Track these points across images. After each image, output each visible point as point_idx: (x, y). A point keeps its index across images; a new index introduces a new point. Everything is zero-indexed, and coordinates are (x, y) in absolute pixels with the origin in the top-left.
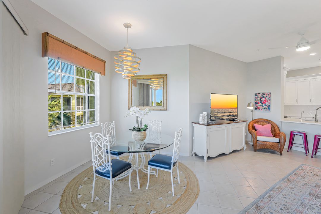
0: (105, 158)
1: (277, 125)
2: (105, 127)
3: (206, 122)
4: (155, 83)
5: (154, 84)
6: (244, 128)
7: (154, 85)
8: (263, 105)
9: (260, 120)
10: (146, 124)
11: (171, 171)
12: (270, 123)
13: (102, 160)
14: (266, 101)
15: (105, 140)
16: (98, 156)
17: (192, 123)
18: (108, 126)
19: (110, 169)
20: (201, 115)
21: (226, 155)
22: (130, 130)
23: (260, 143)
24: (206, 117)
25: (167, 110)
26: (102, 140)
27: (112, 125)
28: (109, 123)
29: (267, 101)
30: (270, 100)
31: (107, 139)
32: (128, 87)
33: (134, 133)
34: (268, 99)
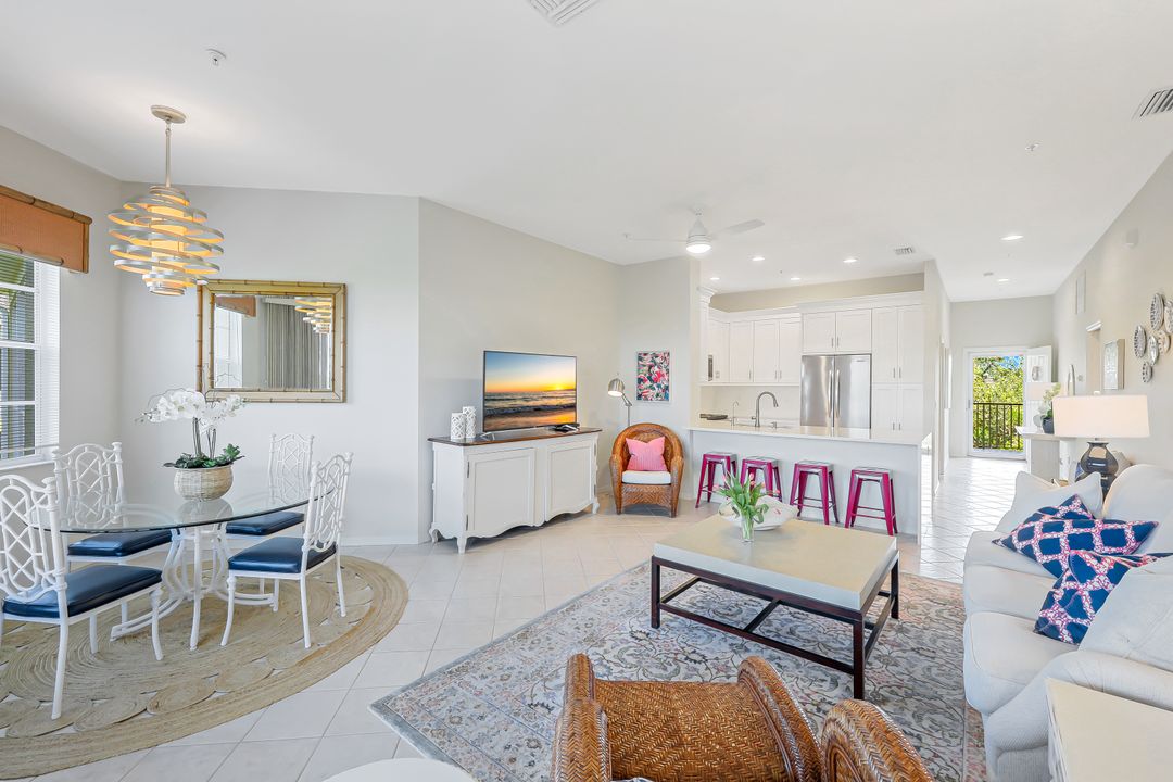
0: (40, 554)
1: (678, 440)
2: (73, 464)
3: (470, 436)
4: (320, 307)
5: (318, 310)
6: (591, 451)
7: (318, 316)
8: (655, 385)
9: (644, 429)
10: (231, 446)
11: (301, 577)
12: (662, 435)
13: (27, 562)
14: (660, 375)
15: (39, 495)
16: (11, 552)
17: (429, 440)
18: (87, 459)
19: (59, 586)
20: (455, 415)
21: (534, 529)
22: (168, 465)
23: (630, 489)
24: (471, 422)
25: (344, 400)
26: (26, 497)
27: (108, 455)
28: (90, 448)
29: (663, 375)
30: (668, 371)
31: (47, 491)
32: (197, 319)
33: (180, 475)
34: (664, 371)
